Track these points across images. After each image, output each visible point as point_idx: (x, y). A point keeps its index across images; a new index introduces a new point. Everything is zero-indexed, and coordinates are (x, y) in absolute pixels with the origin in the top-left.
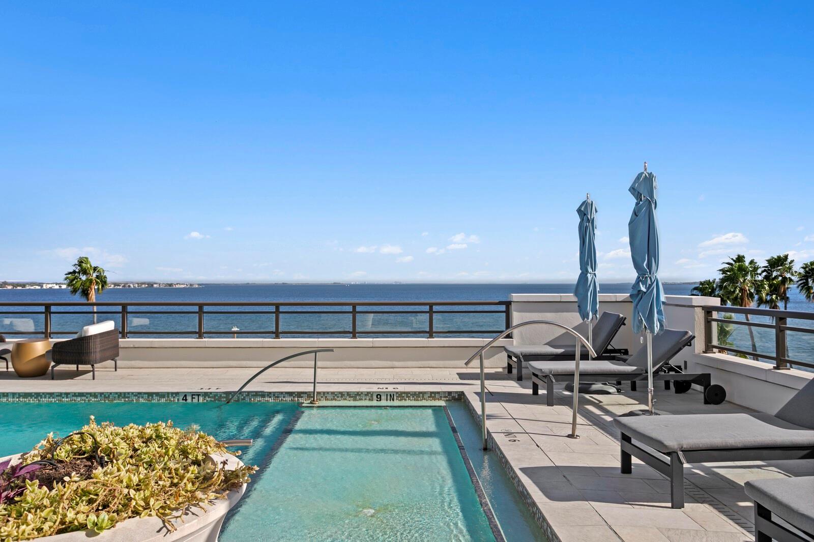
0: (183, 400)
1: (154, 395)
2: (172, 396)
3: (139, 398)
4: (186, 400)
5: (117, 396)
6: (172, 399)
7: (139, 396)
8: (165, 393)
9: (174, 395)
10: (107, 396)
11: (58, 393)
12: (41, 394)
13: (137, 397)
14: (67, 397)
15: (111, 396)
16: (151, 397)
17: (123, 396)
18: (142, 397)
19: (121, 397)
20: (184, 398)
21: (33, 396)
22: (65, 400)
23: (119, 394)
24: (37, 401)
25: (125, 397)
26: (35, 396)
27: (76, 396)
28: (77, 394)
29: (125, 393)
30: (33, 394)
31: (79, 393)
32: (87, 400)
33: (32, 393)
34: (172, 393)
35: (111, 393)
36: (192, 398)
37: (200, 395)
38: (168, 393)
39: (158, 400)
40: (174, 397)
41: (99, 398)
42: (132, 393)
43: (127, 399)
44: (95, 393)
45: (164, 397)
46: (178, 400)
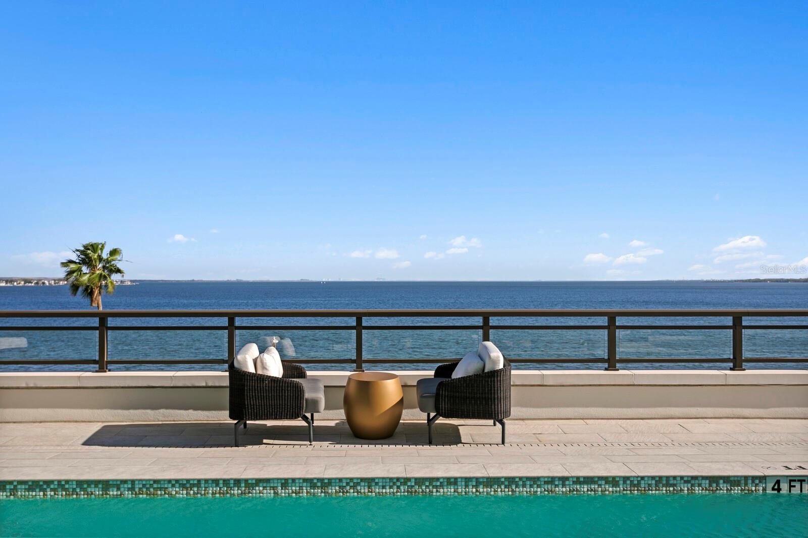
0: (773, 489)
1: (721, 481)
2: (753, 482)
3: (693, 485)
4: (779, 490)
5: (654, 482)
6: (754, 488)
7: (693, 482)
8: (741, 477)
9: (757, 481)
10: (636, 482)
11: (548, 477)
12: (517, 480)
13: (689, 485)
14: (564, 485)
15: (642, 482)
16: (714, 485)
17: (664, 482)
18: (699, 485)
19: (661, 485)
20: (776, 487)
21: (503, 483)
22: (560, 489)
23: (657, 479)
24: (510, 493)
25: (668, 485)
26: (507, 483)
27: (581, 483)
28: (582, 479)
29: (668, 478)
30: (503, 480)
31: (584, 478)
32: (600, 489)
33: (499, 478)
34: (754, 478)
35: (643, 478)
36: (791, 486)
37: (804, 481)
38: (746, 478)
39: (727, 490)
40: (756, 485)
41: (621, 486)
42: (682, 477)
43: (671, 489)
44: (614, 478)
45: (738, 485)
46: (764, 489)
